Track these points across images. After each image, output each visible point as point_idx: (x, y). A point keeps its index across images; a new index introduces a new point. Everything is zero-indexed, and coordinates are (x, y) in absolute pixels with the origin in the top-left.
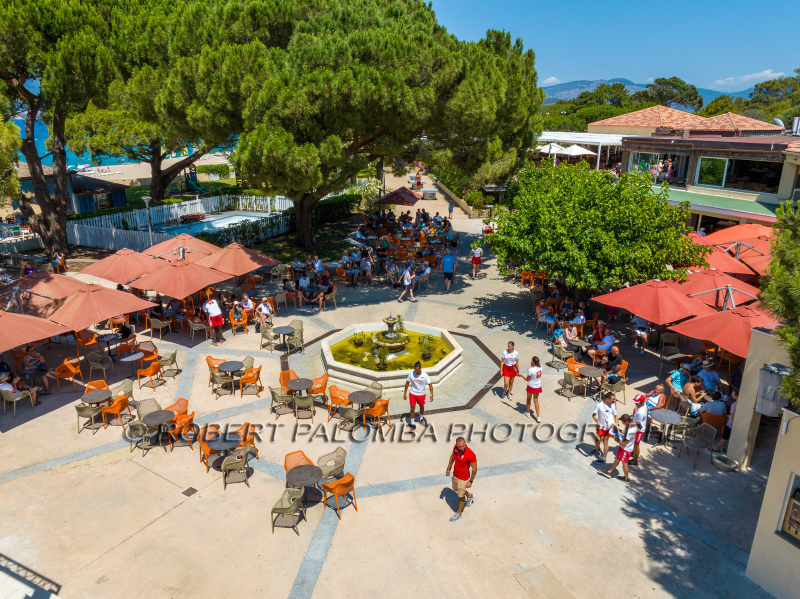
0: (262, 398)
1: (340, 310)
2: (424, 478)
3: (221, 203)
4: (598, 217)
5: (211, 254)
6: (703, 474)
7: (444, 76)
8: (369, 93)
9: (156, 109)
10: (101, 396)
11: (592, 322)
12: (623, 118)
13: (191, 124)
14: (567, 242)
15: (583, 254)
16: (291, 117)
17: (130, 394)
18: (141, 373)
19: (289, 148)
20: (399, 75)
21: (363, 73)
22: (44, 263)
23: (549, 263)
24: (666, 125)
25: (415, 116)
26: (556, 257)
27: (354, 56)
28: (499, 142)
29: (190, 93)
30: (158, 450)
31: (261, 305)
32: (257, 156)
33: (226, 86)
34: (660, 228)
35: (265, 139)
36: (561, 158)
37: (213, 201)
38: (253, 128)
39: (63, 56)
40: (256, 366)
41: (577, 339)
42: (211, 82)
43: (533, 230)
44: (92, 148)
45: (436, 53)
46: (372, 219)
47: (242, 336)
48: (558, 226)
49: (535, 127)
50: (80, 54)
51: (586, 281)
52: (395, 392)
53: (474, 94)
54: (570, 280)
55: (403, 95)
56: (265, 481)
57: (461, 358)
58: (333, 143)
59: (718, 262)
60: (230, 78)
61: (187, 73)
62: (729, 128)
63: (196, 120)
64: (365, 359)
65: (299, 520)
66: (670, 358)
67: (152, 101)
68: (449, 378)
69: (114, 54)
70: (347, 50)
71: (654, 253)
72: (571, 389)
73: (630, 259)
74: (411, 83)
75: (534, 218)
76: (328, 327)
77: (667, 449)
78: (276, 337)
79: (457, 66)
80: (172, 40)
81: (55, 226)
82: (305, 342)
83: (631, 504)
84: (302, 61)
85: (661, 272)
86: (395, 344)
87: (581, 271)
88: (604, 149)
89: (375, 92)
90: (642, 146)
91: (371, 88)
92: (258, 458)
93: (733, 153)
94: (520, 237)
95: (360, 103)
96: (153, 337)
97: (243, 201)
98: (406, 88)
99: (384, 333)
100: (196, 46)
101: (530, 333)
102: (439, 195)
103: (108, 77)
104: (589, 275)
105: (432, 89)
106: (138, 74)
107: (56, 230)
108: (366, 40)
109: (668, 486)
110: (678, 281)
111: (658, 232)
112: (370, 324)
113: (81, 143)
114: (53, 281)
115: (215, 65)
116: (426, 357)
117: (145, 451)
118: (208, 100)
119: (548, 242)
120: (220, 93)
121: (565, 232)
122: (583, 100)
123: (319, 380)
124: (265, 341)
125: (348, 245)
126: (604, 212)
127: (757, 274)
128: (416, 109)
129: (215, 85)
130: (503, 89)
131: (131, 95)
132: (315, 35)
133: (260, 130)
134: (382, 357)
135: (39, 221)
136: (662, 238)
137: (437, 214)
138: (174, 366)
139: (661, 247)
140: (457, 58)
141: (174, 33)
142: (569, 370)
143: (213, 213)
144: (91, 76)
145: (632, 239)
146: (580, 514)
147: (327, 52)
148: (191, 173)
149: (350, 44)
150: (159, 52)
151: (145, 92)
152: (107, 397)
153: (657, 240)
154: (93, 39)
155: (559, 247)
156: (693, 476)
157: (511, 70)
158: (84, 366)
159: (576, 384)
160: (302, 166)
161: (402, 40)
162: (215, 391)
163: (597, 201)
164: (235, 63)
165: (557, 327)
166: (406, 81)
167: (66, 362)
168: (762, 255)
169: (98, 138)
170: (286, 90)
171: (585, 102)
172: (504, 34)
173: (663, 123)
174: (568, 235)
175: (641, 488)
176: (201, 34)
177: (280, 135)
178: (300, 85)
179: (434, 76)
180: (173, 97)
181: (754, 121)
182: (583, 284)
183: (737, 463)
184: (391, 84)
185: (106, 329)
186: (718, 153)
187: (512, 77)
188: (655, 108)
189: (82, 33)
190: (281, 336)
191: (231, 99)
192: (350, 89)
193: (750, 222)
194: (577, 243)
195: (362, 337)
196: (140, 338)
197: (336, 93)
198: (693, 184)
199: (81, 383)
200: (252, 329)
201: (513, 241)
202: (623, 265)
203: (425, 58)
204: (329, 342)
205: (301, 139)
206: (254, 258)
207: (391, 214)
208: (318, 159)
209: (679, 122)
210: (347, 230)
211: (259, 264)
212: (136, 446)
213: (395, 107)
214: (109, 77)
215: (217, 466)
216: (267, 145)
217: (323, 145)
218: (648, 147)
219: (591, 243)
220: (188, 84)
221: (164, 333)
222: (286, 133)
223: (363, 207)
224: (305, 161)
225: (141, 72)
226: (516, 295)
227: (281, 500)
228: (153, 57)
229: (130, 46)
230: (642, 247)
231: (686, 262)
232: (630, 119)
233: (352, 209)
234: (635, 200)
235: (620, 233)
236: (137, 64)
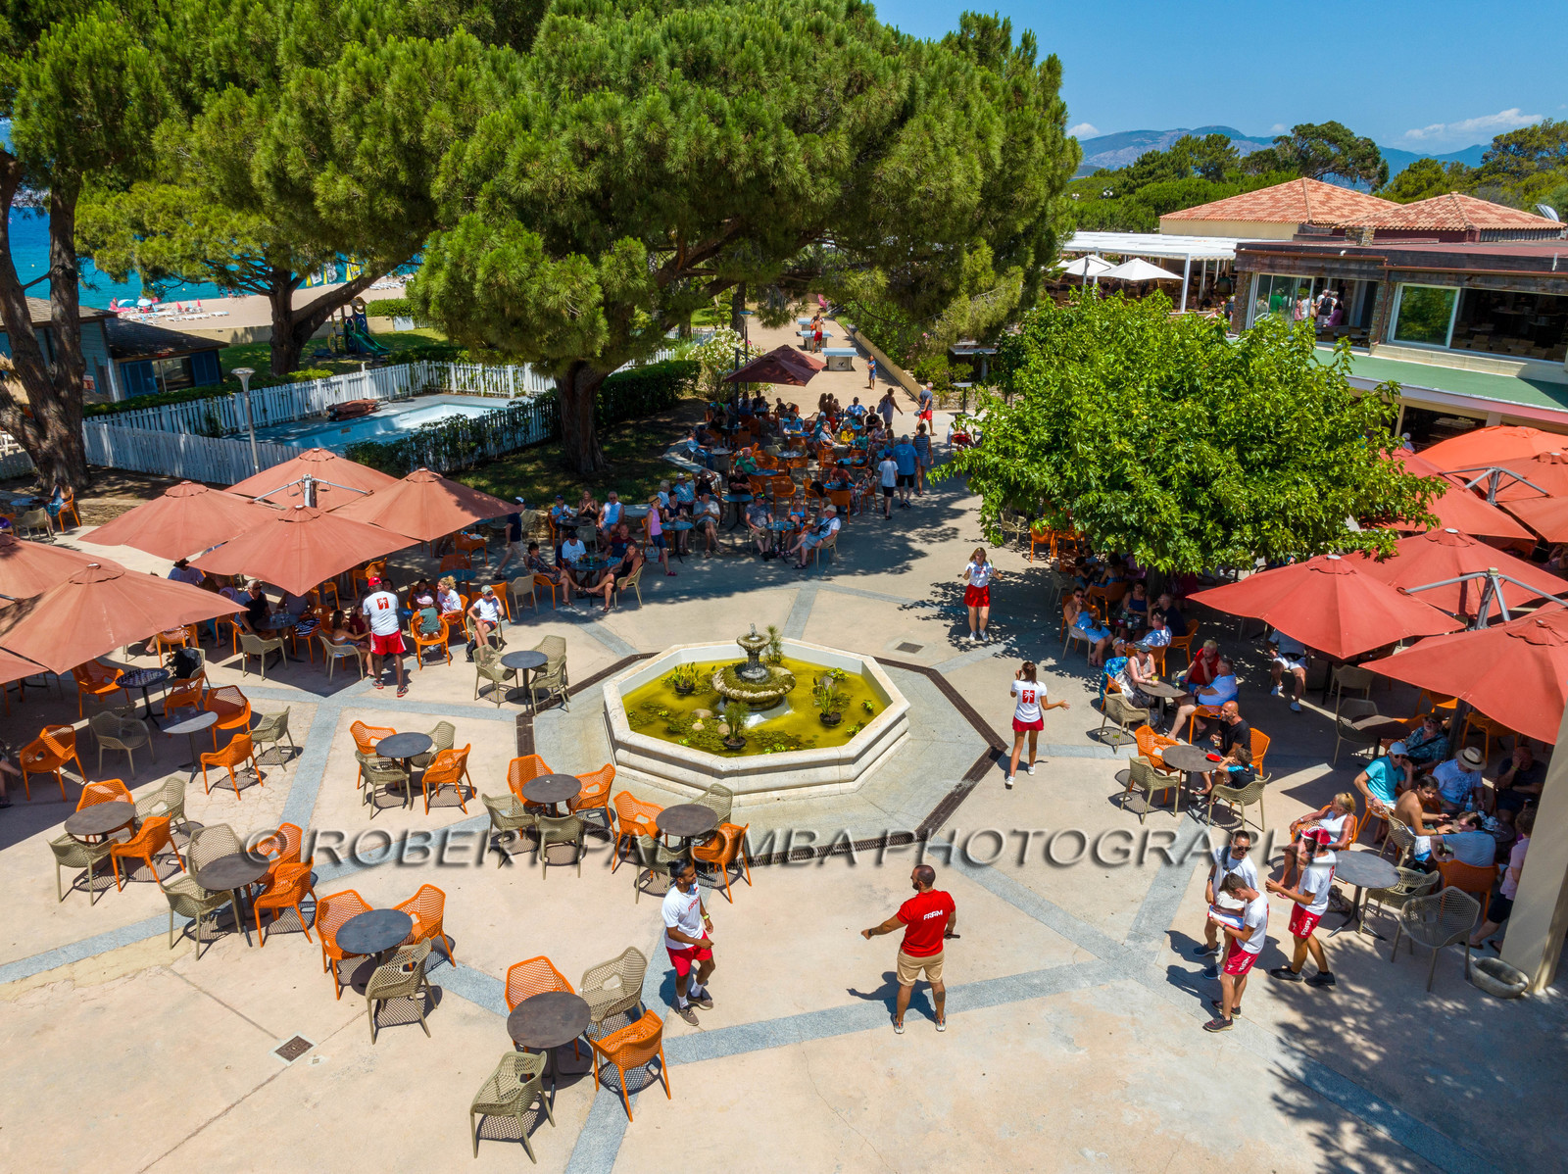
0: (471, 814)
1: (649, 610)
2: (823, 1014)
3: (413, 379)
4: (1199, 417)
5: (372, 493)
6: (1449, 1005)
7: (868, 110)
8: (706, 145)
9: (255, 181)
10: (110, 817)
11: (1185, 643)
12: (1231, 204)
13: (323, 214)
14: (1134, 471)
15: (1170, 496)
16: (537, 197)
17: (178, 810)
18: (208, 760)
19: (534, 265)
20: (770, 107)
21: (692, 102)
22: (31, 508)
23: (1094, 516)
24: (1319, 219)
25: (806, 197)
26: (1112, 503)
27: (672, 64)
28: (986, 252)
29: (321, 148)
30: (234, 941)
31: (480, 603)
32: (463, 283)
33: (396, 132)
34: (1333, 441)
35: (480, 246)
36: (1109, 286)
37: (396, 375)
38: (456, 222)
39: (53, 66)
40: (459, 745)
41: (1155, 681)
42: (364, 124)
43: (1058, 444)
44: (144, 265)
45: (852, 60)
46: (721, 413)
47: (439, 669)
48: (1114, 438)
49: (1060, 220)
50: (90, 62)
51: (1175, 557)
52: (760, 802)
53: (935, 148)
54: (1143, 554)
55: (780, 150)
56: (467, 1019)
57: (905, 723)
58: (627, 255)
59: (1455, 512)
60: (400, 113)
61: (311, 103)
62: (1453, 224)
63: (333, 207)
64: (698, 726)
65: (538, 1123)
66: (1359, 725)
67: (247, 165)
68: (880, 769)
69: (165, 64)
70: (657, 51)
71: (1323, 496)
72: (1145, 794)
73: (1272, 509)
74: (797, 122)
75: (1062, 416)
76: (623, 649)
77: (1364, 940)
78: (510, 673)
79: (898, 88)
80: (287, 33)
81: (56, 429)
82: (572, 683)
83: (1291, 1082)
84: (560, 76)
85: (1336, 535)
86: (762, 694)
87: (1167, 535)
88: (1197, 266)
89: (718, 142)
90: (1278, 261)
91: (709, 134)
92: (452, 963)
93: (1471, 276)
94: (1033, 459)
95: (685, 167)
96: (249, 670)
97: (457, 375)
98: (787, 134)
99: (739, 668)
100: (336, 45)
101: (1051, 662)
102: (858, 362)
103: (153, 113)
104: (1184, 542)
105: (843, 138)
106: (215, 105)
107: (60, 438)
108: (700, 31)
109: (1375, 1035)
110: (1373, 556)
111: (1329, 449)
112: (711, 646)
113: (123, 255)
114: (20, 554)
115: (370, 85)
116: (829, 721)
117: (203, 946)
118: (357, 162)
119: (1093, 472)
120: (381, 147)
121: (1130, 449)
122: (1147, 168)
123: (596, 778)
124: (485, 682)
125: (670, 466)
126: (1214, 405)
127: (1542, 541)
128: (807, 180)
129: (370, 130)
130: (997, 140)
131: (203, 152)
132: (591, 20)
133: (469, 225)
134: (735, 722)
135: (23, 419)
136: (1338, 463)
137: (856, 400)
138: (284, 741)
139: (1338, 482)
140: (896, 69)
141: (289, 15)
142: (1141, 753)
143: (395, 399)
144: (116, 111)
145: (1275, 465)
146: (1176, 1106)
147: (612, 54)
148: (355, 316)
149: (664, 39)
150: (259, 58)
151: (230, 145)
152: (125, 820)
153: (1325, 467)
154: (119, 32)
155: (1117, 482)
156: (1428, 1009)
157: (1013, 98)
158: (84, 742)
159: (1155, 785)
160: (561, 304)
161: (779, 30)
162: (369, 798)
163: (1198, 382)
164: (410, 79)
165: (1109, 652)
166: (784, 118)
167: (46, 735)
168: (1547, 496)
169: (155, 244)
170: (525, 139)
171: (1151, 173)
172: (996, 22)
173: (1314, 214)
174: (1138, 455)
175: (1310, 1042)
176: (347, 17)
177: (511, 237)
178: (556, 127)
179: (848, 109)
180: (284, 156)
181: (1504, 210)
182: (1169, 561)
183: (1526, 979)
184: (752, 126)
185: (149, 654)
186: (1439, 276)
187: (1014, 113)
188: (1296, 184)
189: (94, 18)
190: (520, 672)
191: (408, 160)
192: (665, 136)
193: (1509, 422)
194: (1158, 474)
195: (692, 675)
196: (217, 675)
197: (632, 145)
198: (1384, 341)
199: (79, 780)
200: (459, 652)
201: (1015, 467)
202: (1257, 520)
203: (828, 72)
204: (621, 688)
205: (561, 243)
206: (465, 503)
207: (760, 401)
208: (598, 288)
209: (1346, 212)
210: (669, 434)
211: (475, 514)
212: (186, 933)
213: (762, 176)
214: (156, 114)
215: (360, 983)
216: (486, 257)
217: (606, 259)
218: (1291, 263)
219: (1190, 473)
220: (316, 126)
221: (271, 665)
222: (525, 232)
223: (703, 386)
224: (568, 293)
225: (221, 101)
226: (1020, 576)
227: (496, 1079)
228: (248, 69)
229: (199, 45)
230: (1296, 483)
231: (1386, 512)
232: (1246, 206)
233: (680, 390)
234: (1280, 379)
235: (1250, 450)
236: (214, 85)
